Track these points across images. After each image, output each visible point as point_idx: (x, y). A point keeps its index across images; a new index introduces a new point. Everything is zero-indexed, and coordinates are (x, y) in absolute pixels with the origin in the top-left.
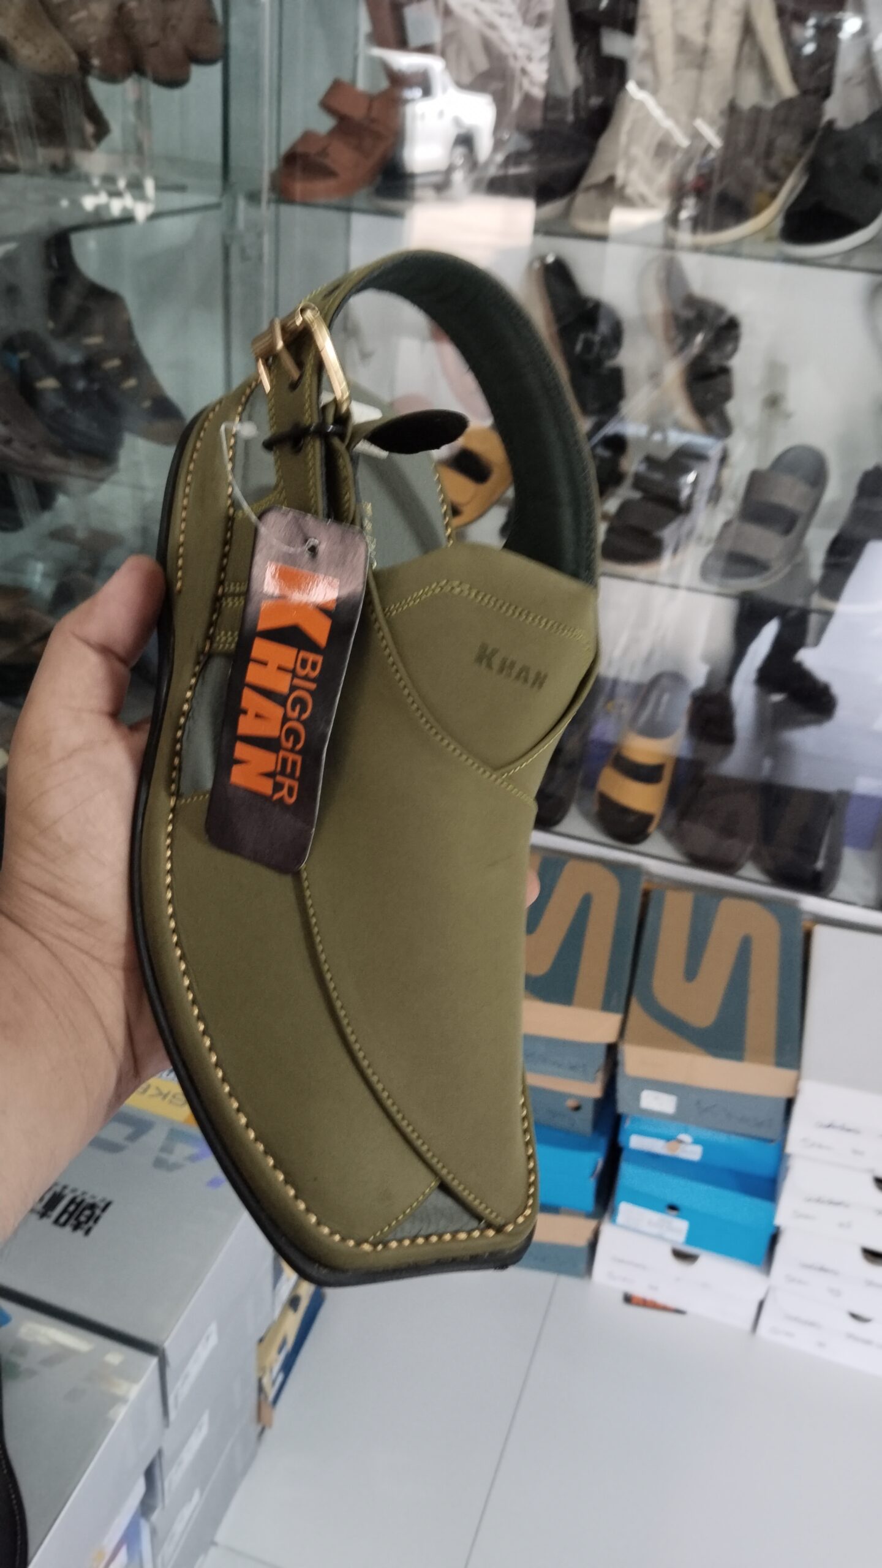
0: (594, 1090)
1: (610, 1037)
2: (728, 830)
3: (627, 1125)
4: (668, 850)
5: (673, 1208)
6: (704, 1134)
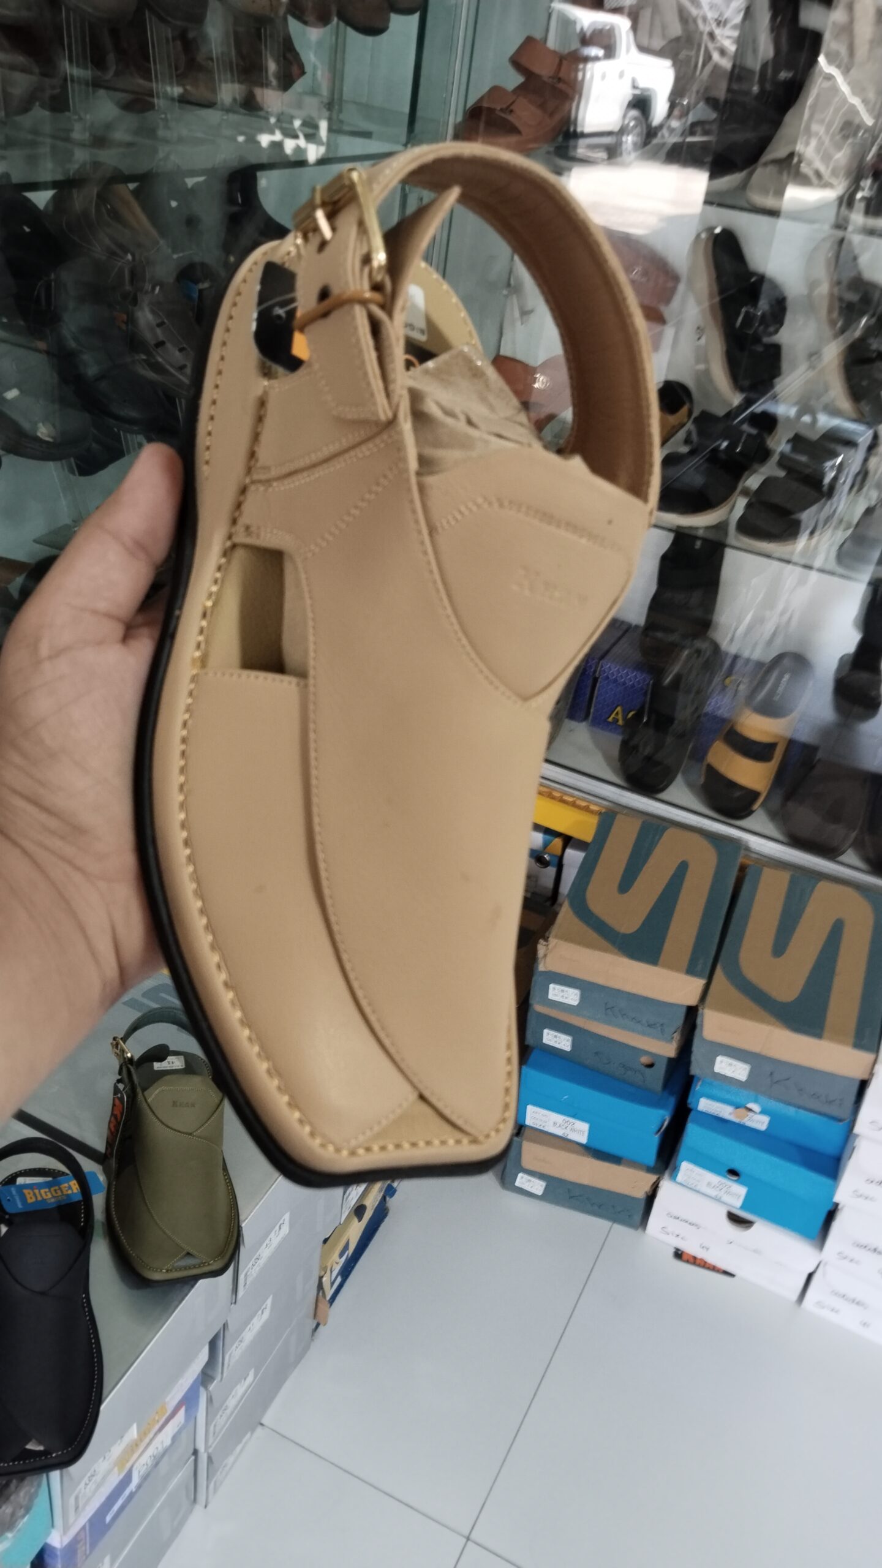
0: (669, 1049)
1: (693, 1001)
2: (834, 815)
3: (698, 1087)
4: (770, 829)
5: (733, 1172)
6: (773, 1105)
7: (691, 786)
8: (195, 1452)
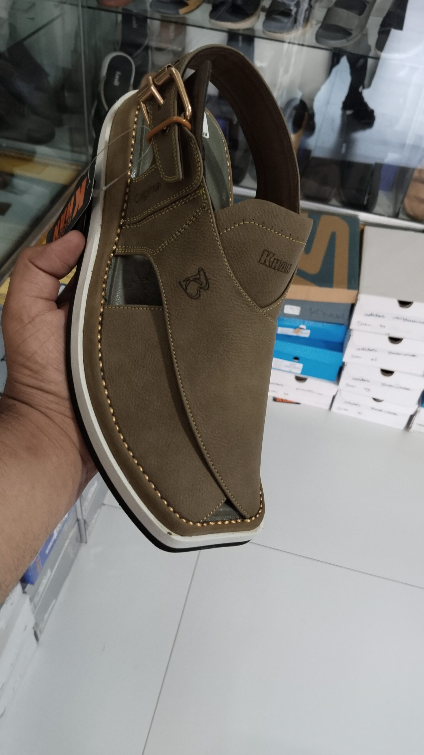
2: (324, 182)
5: (296, 358)
6: (312, 324)
8: (78, 520)
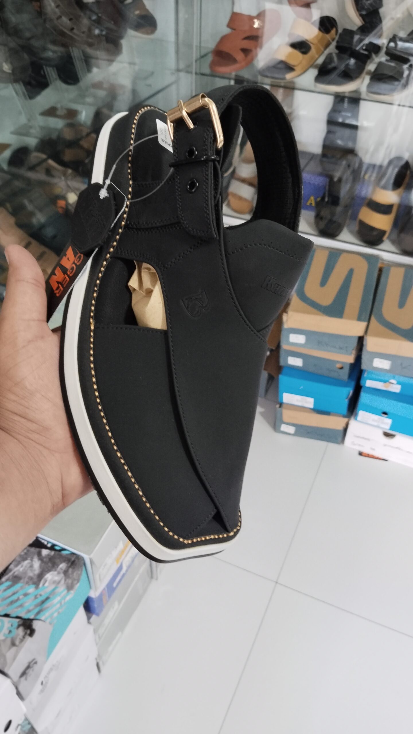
0: (350, 359)
1: (360, 333)
3: (365, 375)
4: (393, 248)
5: (385, 413)
6: (403, 379)
7: (351, 232)
